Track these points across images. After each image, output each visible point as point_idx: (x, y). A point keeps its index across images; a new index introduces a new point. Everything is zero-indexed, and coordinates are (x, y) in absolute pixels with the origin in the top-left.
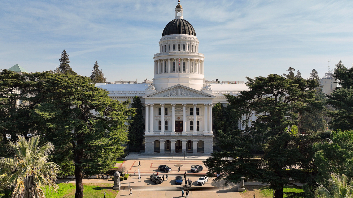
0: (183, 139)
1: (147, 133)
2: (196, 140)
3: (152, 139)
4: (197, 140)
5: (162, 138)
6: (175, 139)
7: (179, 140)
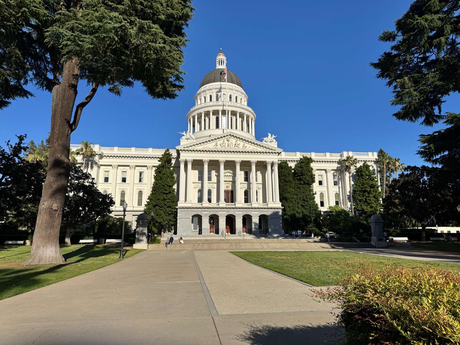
0: (237, 213)
1: (180, 204)
2: (256, 214)
3: (190, 212)
4: (258, 214)
5: (205, 211)
6: (225, 213)
7: (230, 213)
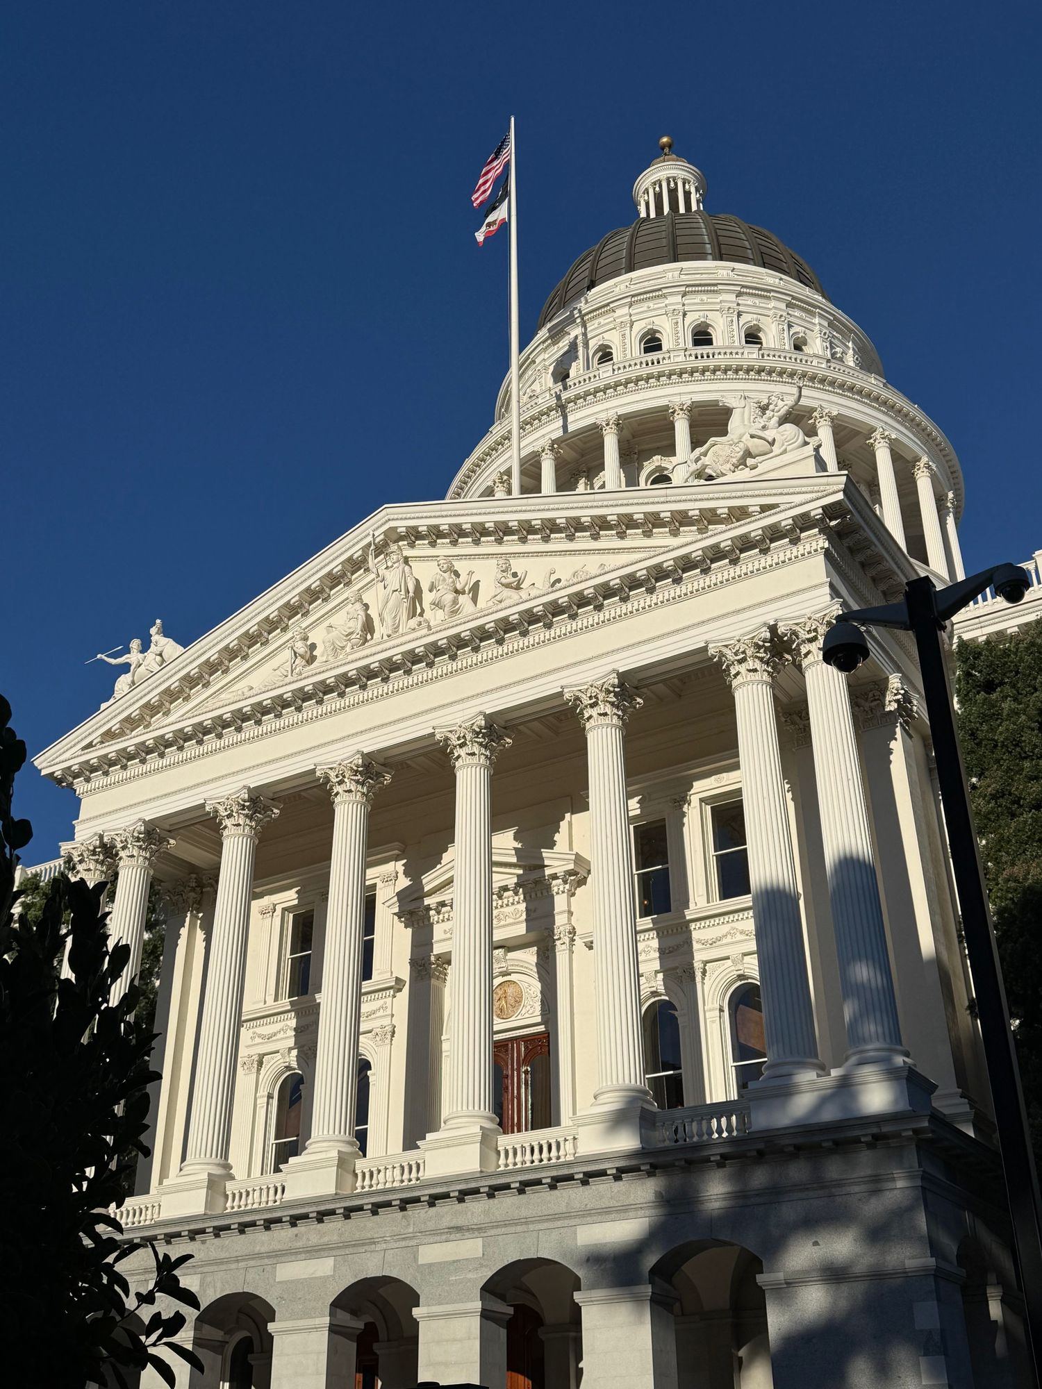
7: (372, 1266)
